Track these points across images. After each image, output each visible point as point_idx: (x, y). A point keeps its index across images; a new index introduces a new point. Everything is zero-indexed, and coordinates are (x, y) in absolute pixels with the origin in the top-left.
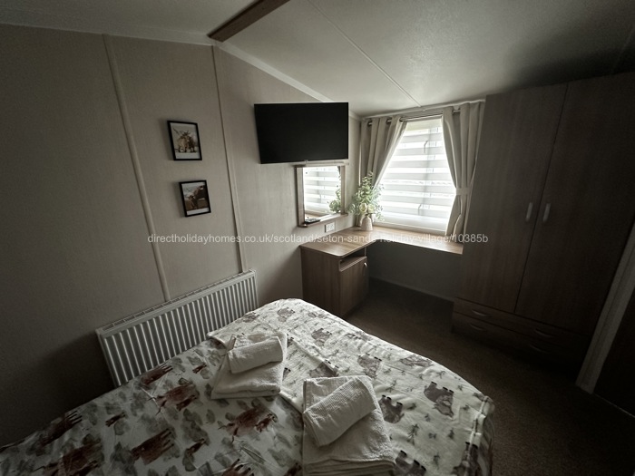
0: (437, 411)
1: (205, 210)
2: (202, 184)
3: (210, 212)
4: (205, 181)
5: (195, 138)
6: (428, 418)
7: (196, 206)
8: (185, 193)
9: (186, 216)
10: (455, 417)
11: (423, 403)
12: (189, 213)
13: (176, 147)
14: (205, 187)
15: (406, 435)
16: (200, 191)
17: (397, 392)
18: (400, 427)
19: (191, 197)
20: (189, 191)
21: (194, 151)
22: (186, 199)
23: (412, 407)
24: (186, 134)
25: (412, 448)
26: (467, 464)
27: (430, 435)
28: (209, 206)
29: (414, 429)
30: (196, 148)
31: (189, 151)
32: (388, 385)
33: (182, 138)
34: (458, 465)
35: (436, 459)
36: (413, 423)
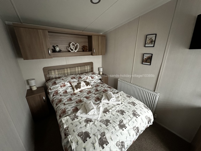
0: (81, 131)
1: (149, 64)
2: (151, 55)
3: (150, 65)
4: (152, 54)
5: (154, 39)
6: (81, 128)
7: (146, 62)
8: (144, 57)
9: (142, 64)
10: (77, 136)
11: (85, 129)
12: (143, 63)
13: (146, 43)
14: (152, 56)
15: (80, 121)
16: (149, 57)
17: (92, 125)
18: (83, 121)
19: (146, 58)
20: (146, 57)
21: (152, 44)
22: (144, 59)
23: (86, 126)
24: (151, 38)
25: (77, 121)
26: (67, 131)
27: (77, 125)
28: (150, 63)
29: (80, 123)
30: (153, 43)
31: (150, 44)
32: (95, 123)
33: (149, 40)
34: (69, 128)
35: (72, 124)
36: (82, 124)
